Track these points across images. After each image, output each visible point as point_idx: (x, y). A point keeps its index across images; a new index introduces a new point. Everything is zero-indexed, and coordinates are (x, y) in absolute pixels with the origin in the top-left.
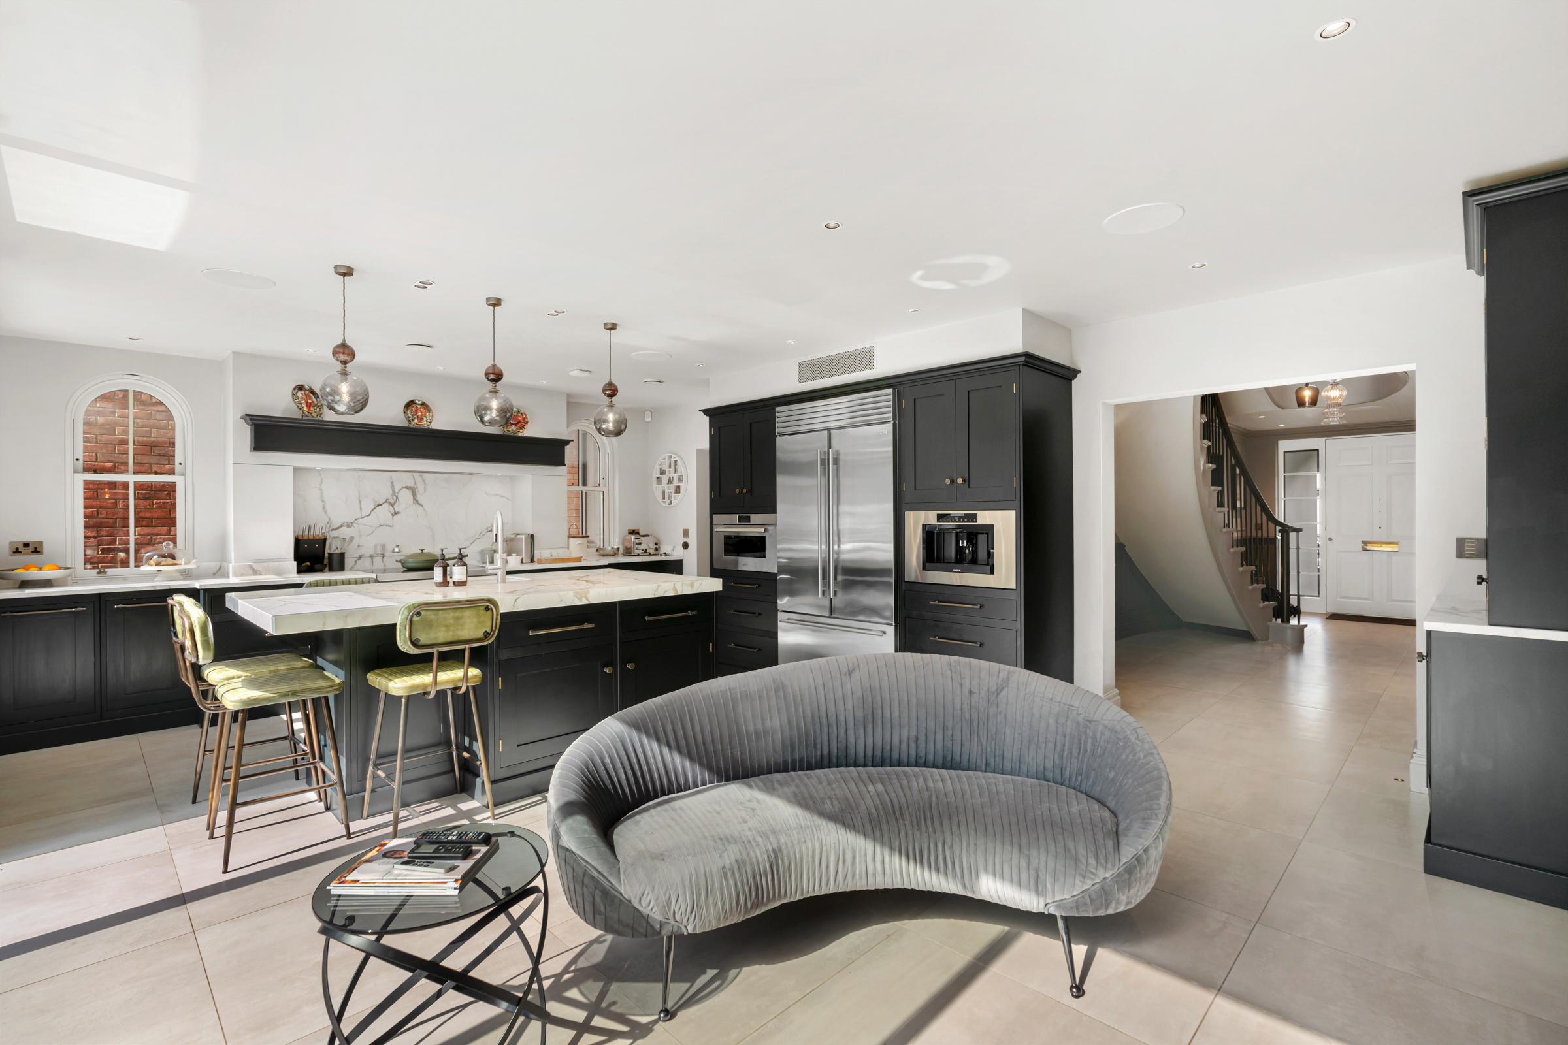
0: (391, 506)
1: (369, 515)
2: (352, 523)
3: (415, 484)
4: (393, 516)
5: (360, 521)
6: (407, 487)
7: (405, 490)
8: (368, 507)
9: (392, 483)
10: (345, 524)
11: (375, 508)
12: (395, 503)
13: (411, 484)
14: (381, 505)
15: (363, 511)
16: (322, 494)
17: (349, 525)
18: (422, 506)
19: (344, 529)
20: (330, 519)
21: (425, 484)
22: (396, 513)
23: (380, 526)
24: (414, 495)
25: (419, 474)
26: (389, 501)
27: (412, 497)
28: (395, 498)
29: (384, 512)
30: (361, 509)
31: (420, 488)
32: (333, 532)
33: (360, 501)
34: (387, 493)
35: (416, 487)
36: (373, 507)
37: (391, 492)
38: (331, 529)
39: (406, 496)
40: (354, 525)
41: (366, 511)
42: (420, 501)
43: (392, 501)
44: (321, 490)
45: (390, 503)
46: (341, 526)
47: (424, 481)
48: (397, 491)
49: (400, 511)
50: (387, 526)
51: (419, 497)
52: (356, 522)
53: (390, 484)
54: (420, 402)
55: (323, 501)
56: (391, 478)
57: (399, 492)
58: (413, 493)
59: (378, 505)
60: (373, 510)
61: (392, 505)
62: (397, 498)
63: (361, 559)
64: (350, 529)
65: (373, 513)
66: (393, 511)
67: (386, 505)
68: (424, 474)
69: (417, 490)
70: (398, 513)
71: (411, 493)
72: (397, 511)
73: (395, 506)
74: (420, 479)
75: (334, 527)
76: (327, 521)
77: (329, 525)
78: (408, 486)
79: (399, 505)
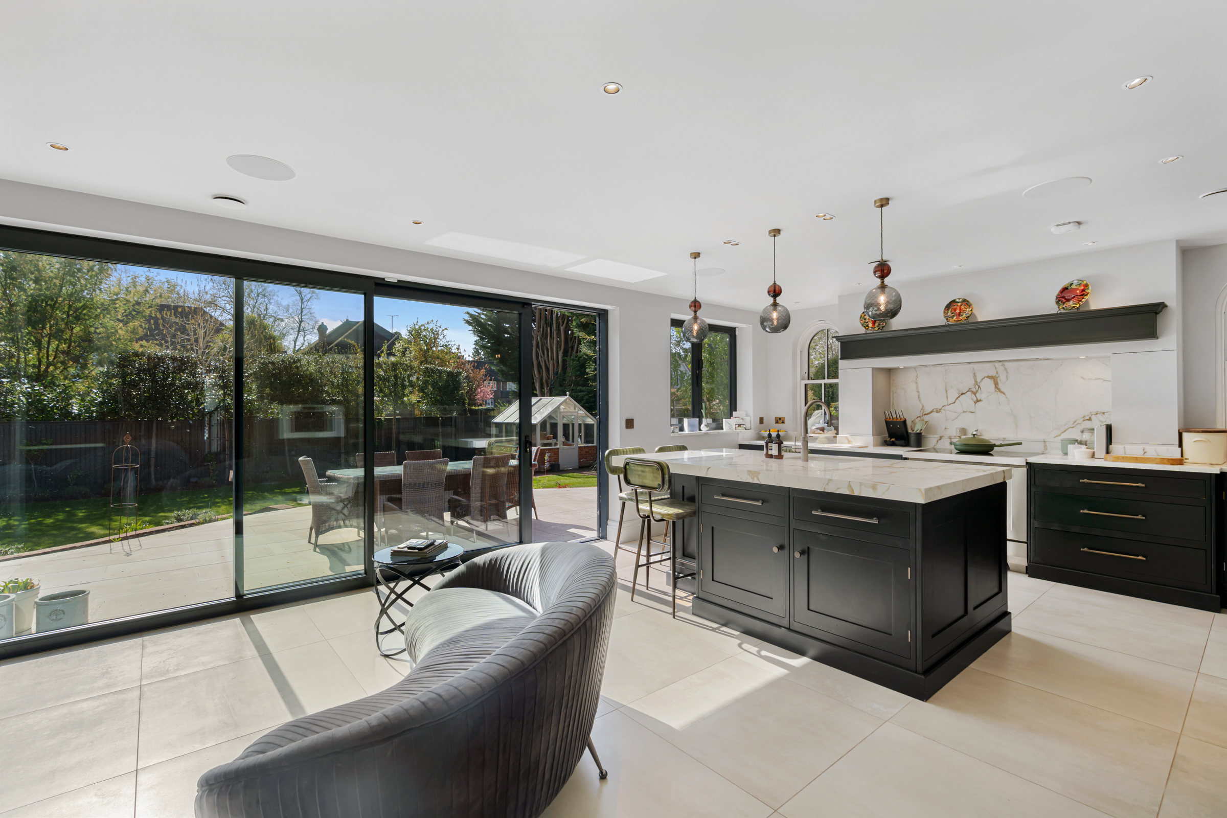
0: (973, 395)
1: (954, 403)
2: (940, 409)
3: (997, 373)
4: (975, 403)
5: (947, 408)
6: (988, 377)
7: (986, 379)
8: (953, 395)
9: (974, 374)
10: (935, 410)
11: (959, 397)
12: (977, 391)
13: (993, 373)
14: (965, 394)
15: (949, 399)
16: (917, 386)
17: (938, 411)
18: (1004, 394)
19: (934, 414)
20: (923, 406)
21: (1007, 372)
22: (978, 401)
23: (964, 412)
24: (996, 384)
25: (1001, 364)
26: (972, 390)
27: (994, 386)
28: (977, 387)
29: (968, 399)
30: (947, 398)
31: (1002, 378)
32: (926, 416)
33: (946, 391)
34: (969, 383)
35: (997, 376)
36: (958, 396)
37: (973, 382)
38: (924, 414)
39: (988, 385)
40: (942, 411)
41: (951, 400)
42: (1002, 389)
43: (974, 390)
44: (916, 383)
45: (972, 392)
46: (932, 412)
47: (1006, 369)
48: (979, 380)
49: (982, 398)
50: (970, 412)
51: (1000, 386)
52: (943, 408)
53: (972, 375)
54: (961, 300)
55: (918, 392)
56: (973, 369)
57: (981, 381)
58: (994, 381)
59: (962, 394)
60: (957, 398)
61: (975, 394)
62: (979, 387)
63: (942, 440)
64: (938, 414)
65: (957, 401)
66: (975, 399)
67: (969, 393)
68: (1006, 364)
69: (998, 379)
70: (980, 400)
71: (992, 381)
72: (979, 399)
73: (977, 395)
74: (1002, 368)
75: (927, 413)
76: (921, 407)
77: (922, 411)
78: (990, 375)
79: (981, 393)
